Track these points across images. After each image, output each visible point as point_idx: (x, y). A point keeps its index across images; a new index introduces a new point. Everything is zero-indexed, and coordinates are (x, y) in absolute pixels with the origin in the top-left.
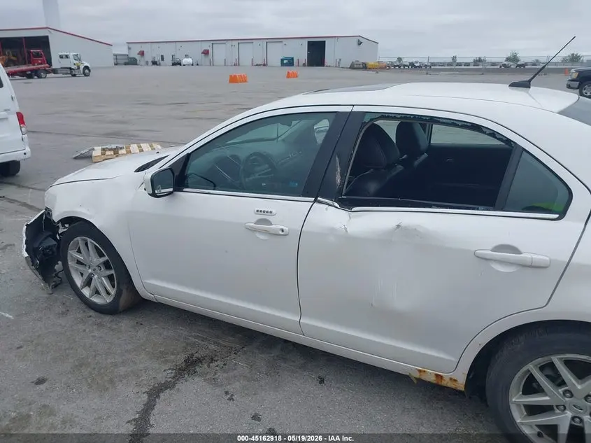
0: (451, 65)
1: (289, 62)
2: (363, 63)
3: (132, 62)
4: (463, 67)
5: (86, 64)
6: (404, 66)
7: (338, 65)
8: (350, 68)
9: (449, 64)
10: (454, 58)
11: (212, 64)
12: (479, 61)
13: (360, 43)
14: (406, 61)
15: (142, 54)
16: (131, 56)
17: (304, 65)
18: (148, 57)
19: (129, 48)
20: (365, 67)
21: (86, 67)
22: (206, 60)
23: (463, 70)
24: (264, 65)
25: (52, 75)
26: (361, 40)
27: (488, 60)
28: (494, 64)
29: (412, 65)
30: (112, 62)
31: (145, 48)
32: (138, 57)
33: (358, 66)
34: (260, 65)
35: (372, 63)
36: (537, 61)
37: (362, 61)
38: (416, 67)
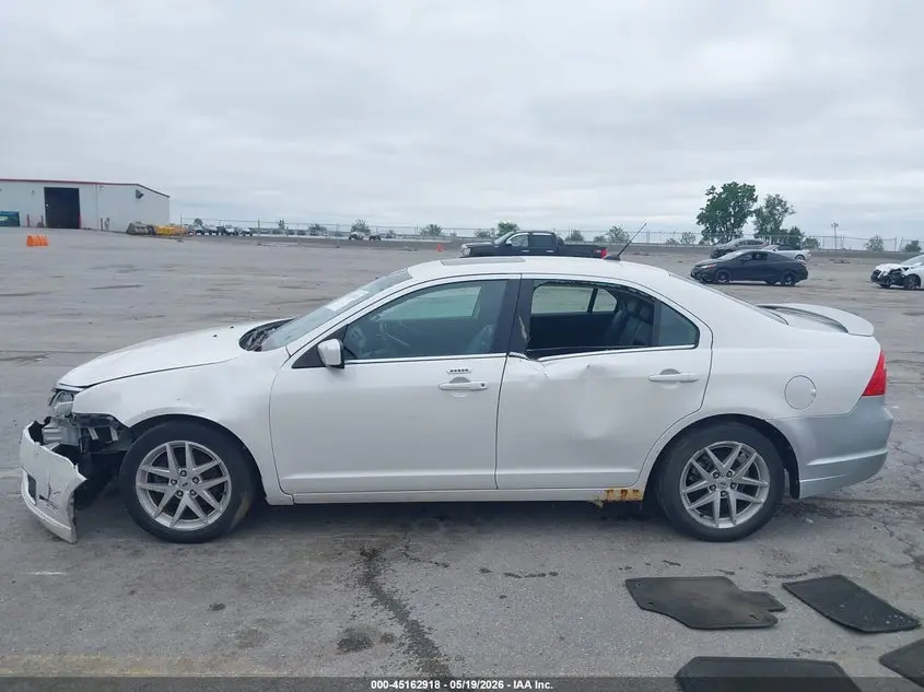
0: (278, 233)
1: (12, 220)
2: (149, 226)
4: (296, 236)
6: (210, 232)
7: (104, 229)
8: (128, 232)
9: (275, 232)
10: (281, 224)
12: (316, 229)
13: (139, 195)
17: (40, 226)
20: (152, 232)
23: (295, 240)
26: (142, 191)
27: (329, 228)
28: (338, 234)
29: (222, 231)
33: (141, 230)
35: (162, 227)
36: (391, 232)
37: (146, 222)
38: (229, 234)
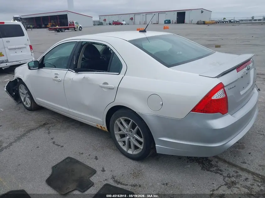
1: (169, 22)
2: (203, 21)
3: (100, 24)
4: (257, 21)
5: (81, 26)
6: (226, 22)
7: (191, 23)
8: (197, 24)
9: (250, 20)
11: (134, 24)
13: (202, 12)
14: (227, 19)
15: (105, 20)
16: (101, 21)
17: (175, 23)
18: (107, 22)
19: (100, 18)
21: (81, 27)
22: (131, 22)
23: (257, 23)
24: (157, 23)
25: (67, 30)
26: (203, 10)
29: (230, 21)
30: (92, 24)
31: (106, 18)
32: (103, 22)
33: (201, 23)
34: (155, 24)
35: (208, 21)
38: (232, 22)
